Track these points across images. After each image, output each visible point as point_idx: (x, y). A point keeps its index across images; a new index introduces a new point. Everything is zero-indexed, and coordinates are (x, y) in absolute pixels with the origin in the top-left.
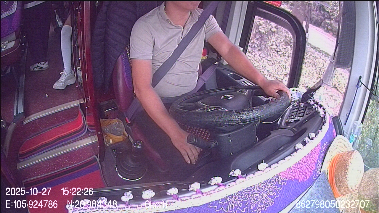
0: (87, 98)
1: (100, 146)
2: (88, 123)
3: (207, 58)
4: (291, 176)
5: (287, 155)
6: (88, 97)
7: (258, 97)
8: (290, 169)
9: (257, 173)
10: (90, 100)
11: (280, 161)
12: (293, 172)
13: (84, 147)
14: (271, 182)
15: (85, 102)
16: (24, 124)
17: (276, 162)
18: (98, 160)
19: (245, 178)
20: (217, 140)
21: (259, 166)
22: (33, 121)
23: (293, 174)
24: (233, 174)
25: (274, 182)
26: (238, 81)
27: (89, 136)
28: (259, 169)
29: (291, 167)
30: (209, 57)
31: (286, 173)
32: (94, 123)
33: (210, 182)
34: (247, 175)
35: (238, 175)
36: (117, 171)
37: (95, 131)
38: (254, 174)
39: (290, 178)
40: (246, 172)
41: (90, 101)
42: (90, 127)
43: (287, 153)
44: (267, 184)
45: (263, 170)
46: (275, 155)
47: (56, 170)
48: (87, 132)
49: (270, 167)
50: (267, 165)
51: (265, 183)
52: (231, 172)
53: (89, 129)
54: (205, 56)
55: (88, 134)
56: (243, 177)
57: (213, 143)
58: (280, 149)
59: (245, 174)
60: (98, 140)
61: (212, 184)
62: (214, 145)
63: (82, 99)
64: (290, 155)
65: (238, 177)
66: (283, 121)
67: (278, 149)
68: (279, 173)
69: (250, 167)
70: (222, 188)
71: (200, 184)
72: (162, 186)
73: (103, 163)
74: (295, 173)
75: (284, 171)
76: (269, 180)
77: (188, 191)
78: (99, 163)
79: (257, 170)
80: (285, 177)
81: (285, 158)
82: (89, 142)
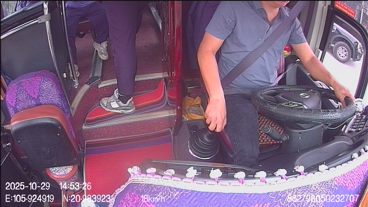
0: (172, 73)
1: (177, 120)
2: (168, 97)
3: (290, 54)
4: (343, 183)
5: (344, 162)
6: (174, 72)
7: (329, 101)
8: (343, 176)
9: (317, 173)
10: (175, 74)
11: (338, 166)
12: (346, 179)
13: (160, 118)
14: (326, 184)
15: (169, 76)
16: (99, 87)
17: (334, 166)
18: (172, 133)
19: (306, 176)
20: (289, 135)
21: (320, 166)
22: (110, 85)
23: (345, 181)
24: (297, 169)
25: (329, 185)
26: (315, 82)
27: (168, 109)
28: (319, 170)
29: (345, 174)
30: (292, 54)
31: (339, 179)
32: (175, 97)
33: (275, 173)
34: (308, 173)
35: (300, 172)
36: (189, 146)
37: (175, 105)
38: (314, 173)
39: (342, 185)
40: (308, 170)
41: (175, 76)
42: (170, 101)
43: (345, 160)
44: (322, 185)
45: (322, 172)
46: (335, 160)
47: (125, 136)
48: (166, 105)
49: (328, 169)
50: (327, 168)
51: (321, 184)
52: (296, 167)
53: (168, 102)
54: (289, 52)
55: (167, 107)
56: (304, 174)
57: (285, 137)
58: (339, 155)
59: (306, 172)
60: (176, 114)
61: (276, 175)
62: (285, 139)
63: (167, 72)
64: (346, 162)
65: (300, 173)
66: (347, 129)
67: (337, 155)
68: (334, 178)
69: (312, 166)
70: (284, 180)
71: (267, 173)
72: (230, 169)
73: (176, 137)
74: (346, 181)
75: (339, 176)
76: (325, 181)
77: (254, 178)
78: (172, 136)
79: (318, 170)
80: (338, 182)
81: (342, 164)
82: (166, 115)
